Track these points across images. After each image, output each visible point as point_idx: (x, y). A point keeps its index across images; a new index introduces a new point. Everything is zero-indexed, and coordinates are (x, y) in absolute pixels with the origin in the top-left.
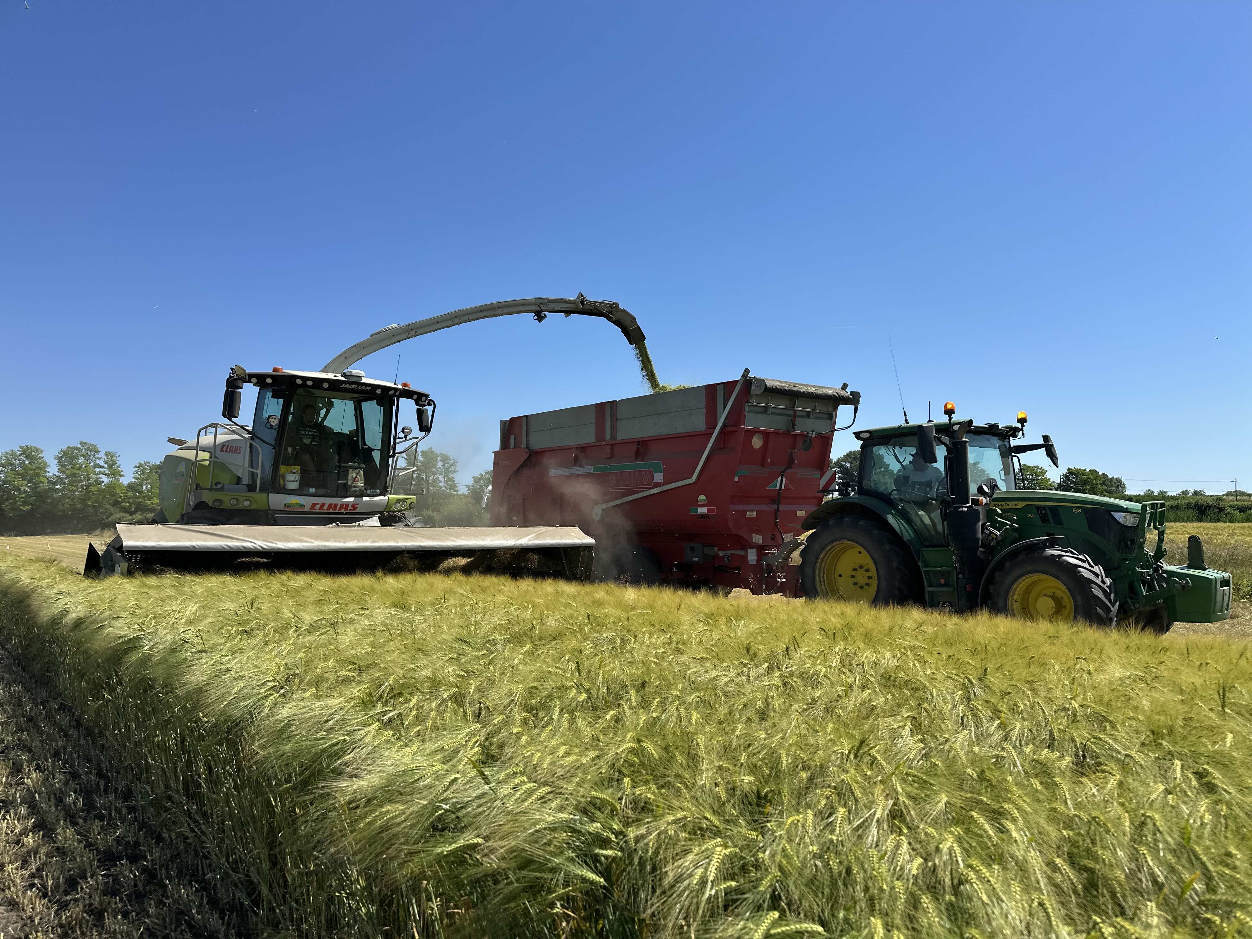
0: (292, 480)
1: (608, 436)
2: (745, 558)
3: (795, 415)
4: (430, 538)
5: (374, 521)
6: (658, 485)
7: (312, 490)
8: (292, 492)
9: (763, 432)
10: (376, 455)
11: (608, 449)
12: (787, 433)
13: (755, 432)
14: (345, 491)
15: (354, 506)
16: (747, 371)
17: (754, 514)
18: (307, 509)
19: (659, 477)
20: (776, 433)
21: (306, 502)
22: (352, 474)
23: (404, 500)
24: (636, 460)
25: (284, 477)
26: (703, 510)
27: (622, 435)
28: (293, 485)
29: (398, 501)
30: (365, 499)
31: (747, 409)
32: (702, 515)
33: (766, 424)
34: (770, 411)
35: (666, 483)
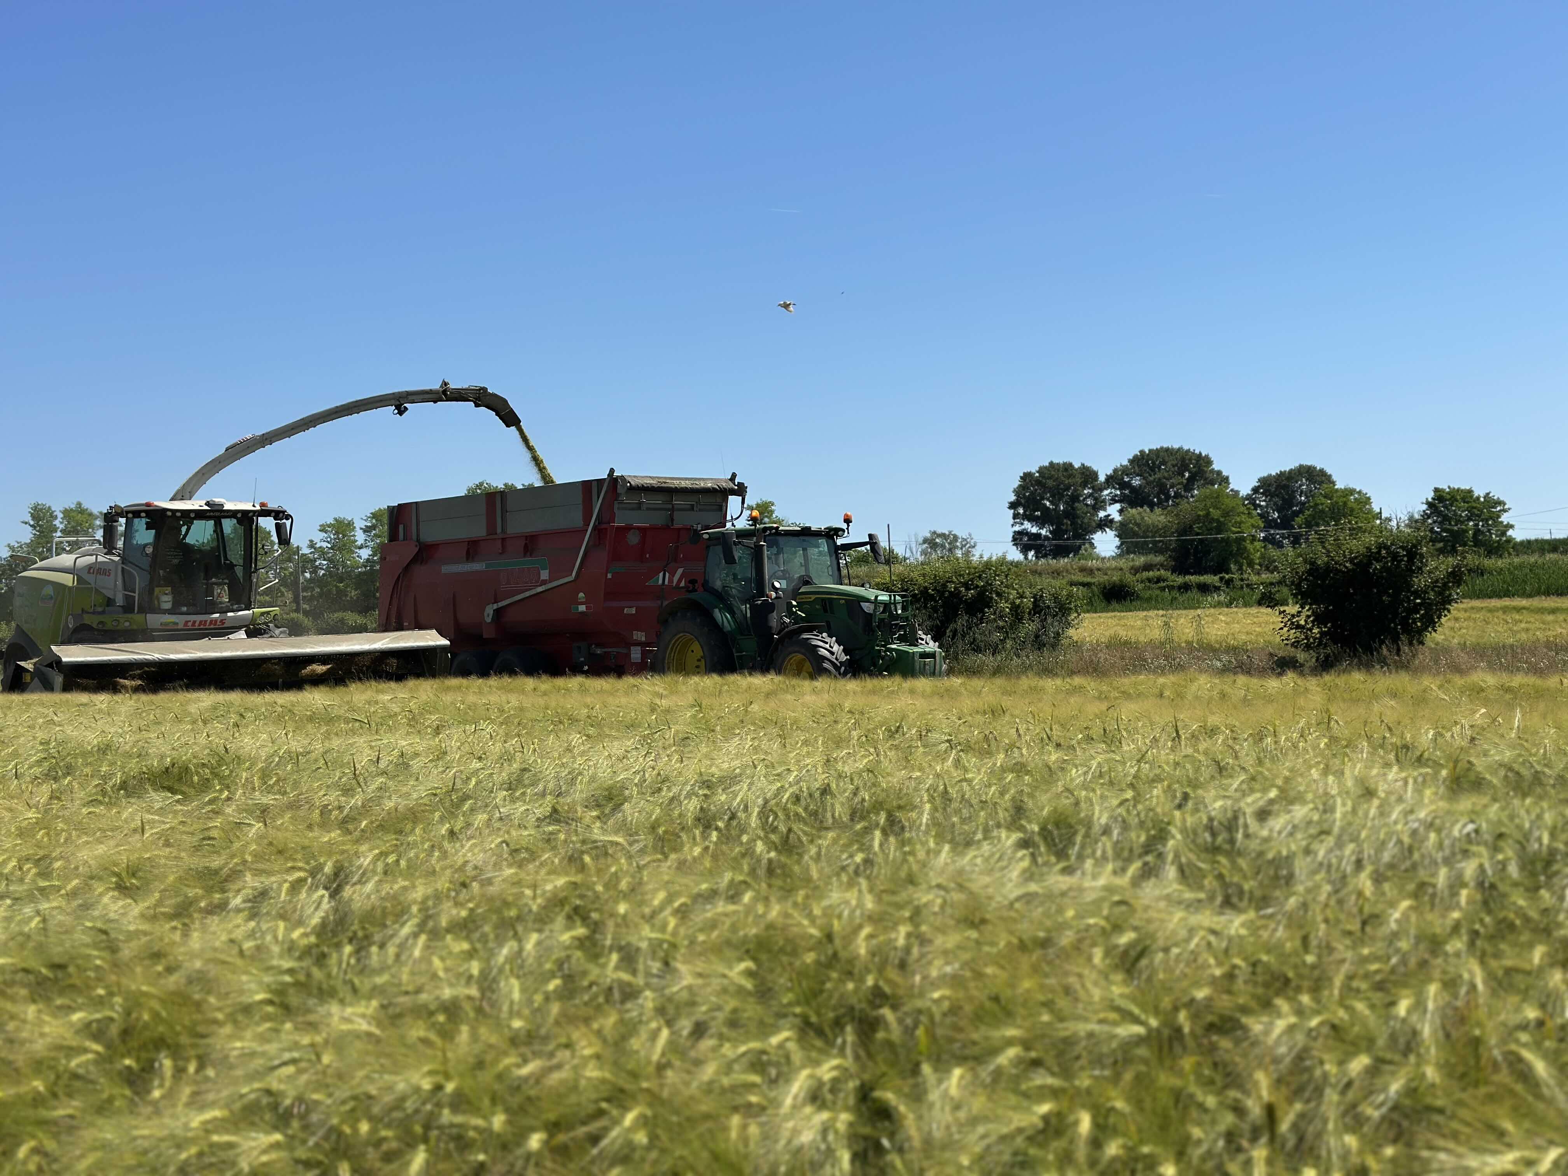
0: (166, 601)
1: (499, 530)
2: (628, 655)
3: (673, 510)
4: (293, 647)
5: (242, 634)
6: (544, 582)
7: (184, 609)
8: (165, 612)
9: (638, 528)
10: (239, 571)
11: (499, 543)
12: (666, 528)
13: (628, 528)
14: (212, 607)
15: (222, 622)
16: (612, 471)
17: (633, 611)
18: (181, 626)
19: (545, 575)
20: (653, 528)
21: (179, 620)
22: (217, 590)
23: (268, 613)
24: (525, 556)
25: (158, 599)
26: (582, 608)
27: (511, 530)
28: (167, 606)
29: (262, 614)
30: (230, 614)
31: (616, 506)
32: (582, 613)
33: (640, 520)
34: (644, 507)
35: (551, 580)
